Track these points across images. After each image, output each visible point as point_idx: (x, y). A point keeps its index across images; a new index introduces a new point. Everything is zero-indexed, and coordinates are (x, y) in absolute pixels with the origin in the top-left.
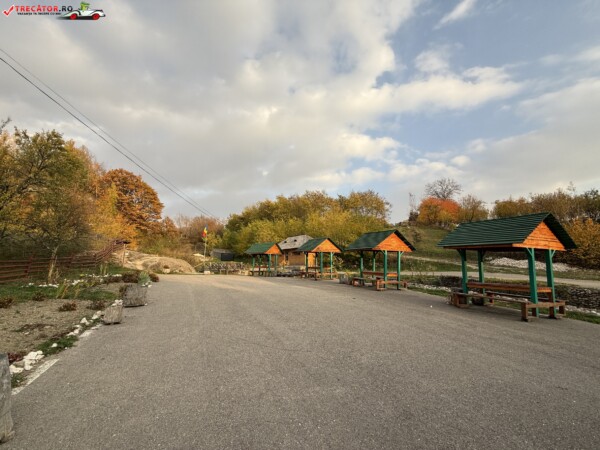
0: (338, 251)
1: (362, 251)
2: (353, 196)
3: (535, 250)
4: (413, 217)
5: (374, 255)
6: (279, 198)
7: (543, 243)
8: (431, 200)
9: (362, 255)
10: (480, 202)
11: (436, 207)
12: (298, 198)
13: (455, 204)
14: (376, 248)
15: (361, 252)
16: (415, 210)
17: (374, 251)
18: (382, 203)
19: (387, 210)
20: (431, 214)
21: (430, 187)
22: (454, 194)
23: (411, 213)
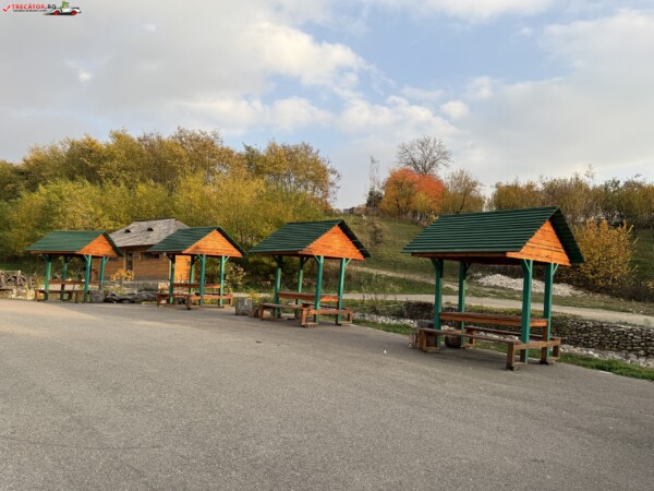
0: (236, 254)
1: (280, 255)
2: (273, 149)
3: (535, 263)
4: (374, 200)
5: (302, 263)
6: (117, 136)
7: (545, 253)
8: (405, 172)
9: (281, 264)
10: (475, 184)
11: (410, 185)
12: (161, 142)
13: (439, 183)
14: (305, 251)
15: (278, 257)
16: (377, 189)
17: (302, 256)
18: (324, 170)
19: (332, 184)
20: (403, 197)
21: (405, 150)
22: (441, 165)
23: (371, 194)
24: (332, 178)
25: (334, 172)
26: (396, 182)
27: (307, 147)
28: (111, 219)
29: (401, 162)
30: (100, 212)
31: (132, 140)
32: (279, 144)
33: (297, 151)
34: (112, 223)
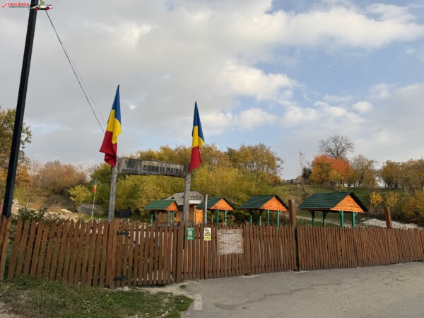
0: (231, 209)
1: (251, 210)
3: (344, 212)
4: (306, 174)
7: (349, 208)
8: (324, 157)
9: (251, 214)
11: (328, 165)
13: (347, 162)
14: (261, 208)
16: (307, 167)
17: (260, 210)
18: (273, 159)
19: (279, 166)
20: (323, 172)
21: (323, 143)
22: (348, 152)
23: (304, 170)
24: (278, 163)
25: (279, 159)
26: (319, 163)
27: (262, 146)
28: (164, 192)
29: (322, 151)
30: (159, 189)
31: (171, 150)
32: (246, 145)
33: (257, 148)
34: (164, 194)
